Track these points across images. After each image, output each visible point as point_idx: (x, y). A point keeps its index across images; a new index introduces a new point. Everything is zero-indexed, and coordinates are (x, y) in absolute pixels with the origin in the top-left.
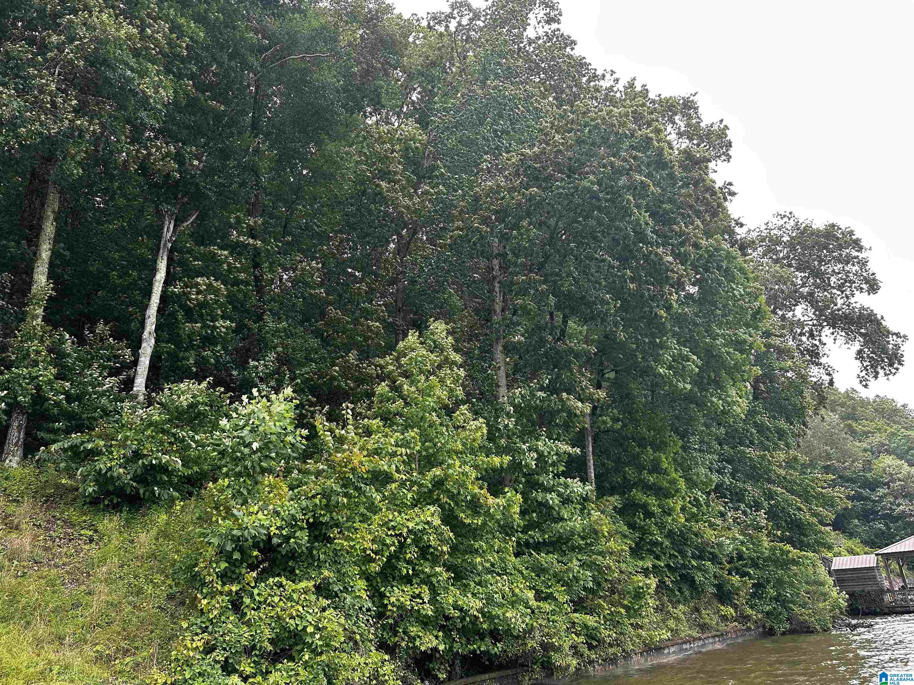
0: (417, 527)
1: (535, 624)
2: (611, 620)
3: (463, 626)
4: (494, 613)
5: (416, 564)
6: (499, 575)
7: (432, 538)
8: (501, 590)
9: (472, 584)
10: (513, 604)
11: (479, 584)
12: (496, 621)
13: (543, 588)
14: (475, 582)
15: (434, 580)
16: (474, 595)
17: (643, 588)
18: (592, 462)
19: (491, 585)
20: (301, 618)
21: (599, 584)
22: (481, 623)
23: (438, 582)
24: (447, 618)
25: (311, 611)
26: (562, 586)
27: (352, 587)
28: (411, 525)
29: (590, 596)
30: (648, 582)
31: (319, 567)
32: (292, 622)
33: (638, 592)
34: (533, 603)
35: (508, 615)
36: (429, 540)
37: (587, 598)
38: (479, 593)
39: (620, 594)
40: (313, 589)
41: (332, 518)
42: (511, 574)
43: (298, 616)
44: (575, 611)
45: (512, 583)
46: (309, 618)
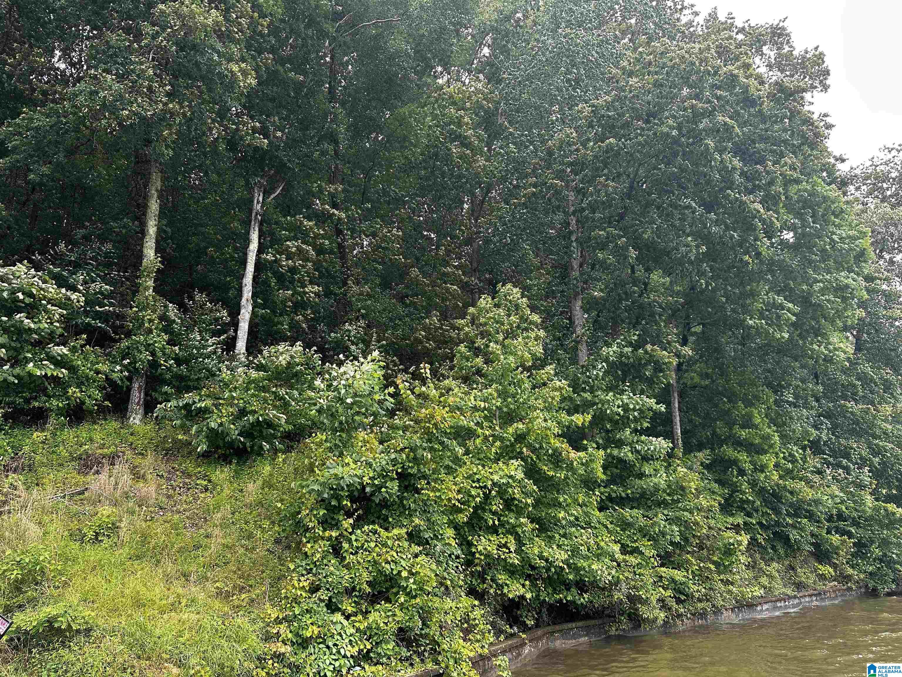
0: (502, 481)
1: (621, 576)
2: (700, 575)
3: (549, 576)
4: (579, 565)
5: (501, 515)
6: (584, 528)
7: (516, 491)
8: (586, 543)
9: (557, 536)
10: (598, 557)
11: (564, 536)
12: (582, 572)
13: (629, 543)
14: (560, 534)
15: (519, 530)
16: (559, 546)
17: (733, 545)
18: (678, 418)
19: (576, 537)
20: (396, 563)
21: (686, 540)
22: (567, 574)
23: (523, 532)
24: (533, 568)
25: (405, 557)
26: (649, 540)
27: (442, 535)
28: (496, 478)
29: (678, 551)
30: (739, 538)
31: (411, 516)
32: (387, 566)
33: (729, 549)
34: (619, 556)
35: (593, 567)
36: (514, 493)
37: (675, 553)
38: (564, 545)
39: (708, 550)
40: (406, 536)
41: (419, 470)
42: (596, 528)
43: (392, 561)
44: (662, 565)
45: (597, 537)
46: (403, 563)
